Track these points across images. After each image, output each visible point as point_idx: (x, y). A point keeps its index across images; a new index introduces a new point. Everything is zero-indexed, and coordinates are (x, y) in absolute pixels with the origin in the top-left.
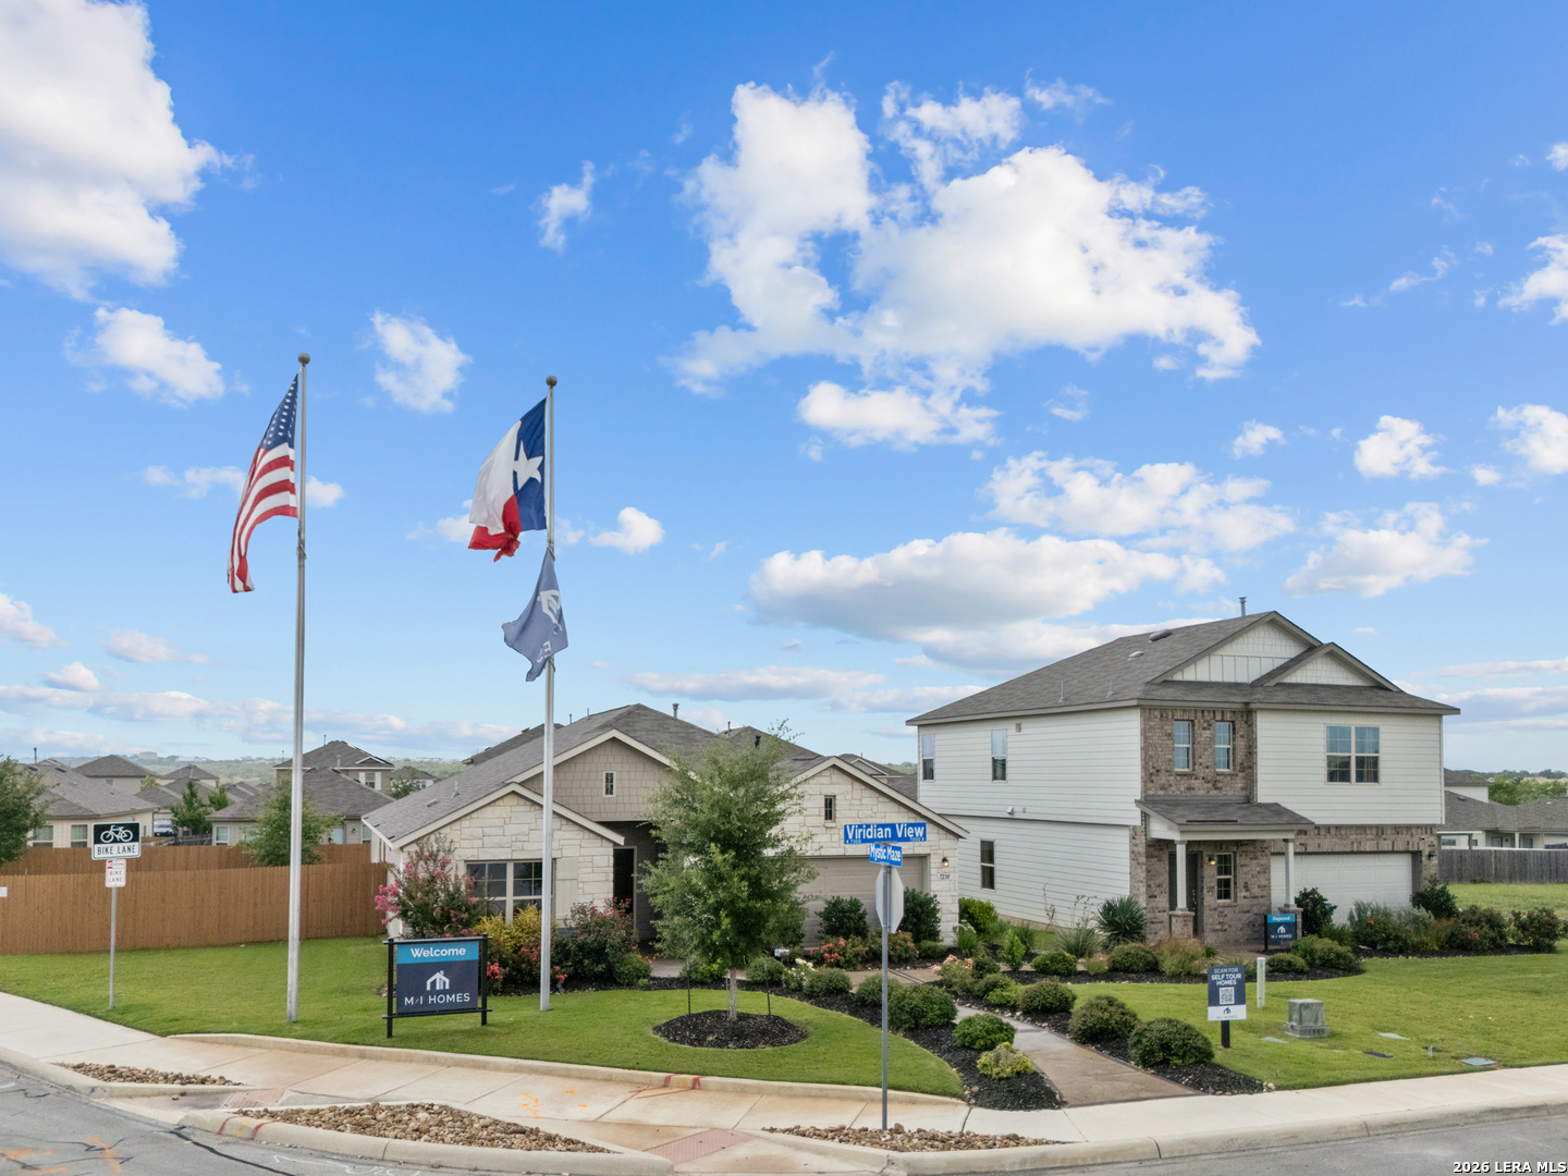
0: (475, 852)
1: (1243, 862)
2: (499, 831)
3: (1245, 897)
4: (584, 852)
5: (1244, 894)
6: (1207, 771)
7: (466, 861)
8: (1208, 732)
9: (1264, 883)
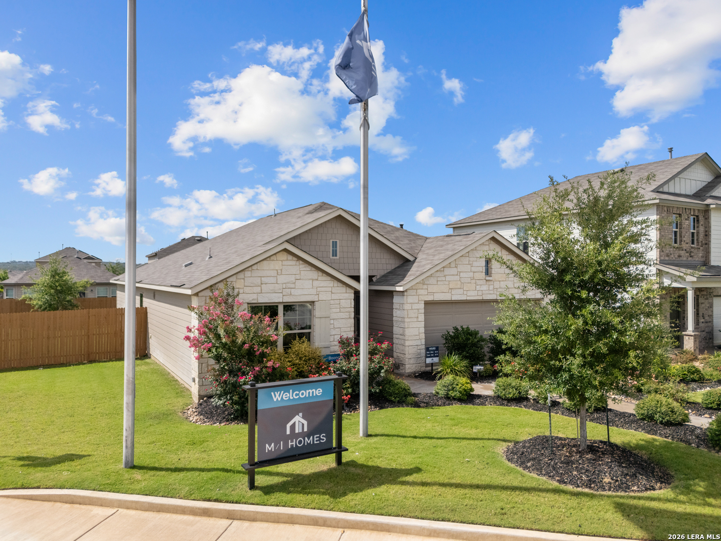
0: (255, 296)
1: (703, 301)
2: (273, 280)
3: (703, 322)
4: (334, 296)
5: (703, 320)
6: (687, 245)
7: (248, 303)
8: (687, 221)
9: (710, 314)
